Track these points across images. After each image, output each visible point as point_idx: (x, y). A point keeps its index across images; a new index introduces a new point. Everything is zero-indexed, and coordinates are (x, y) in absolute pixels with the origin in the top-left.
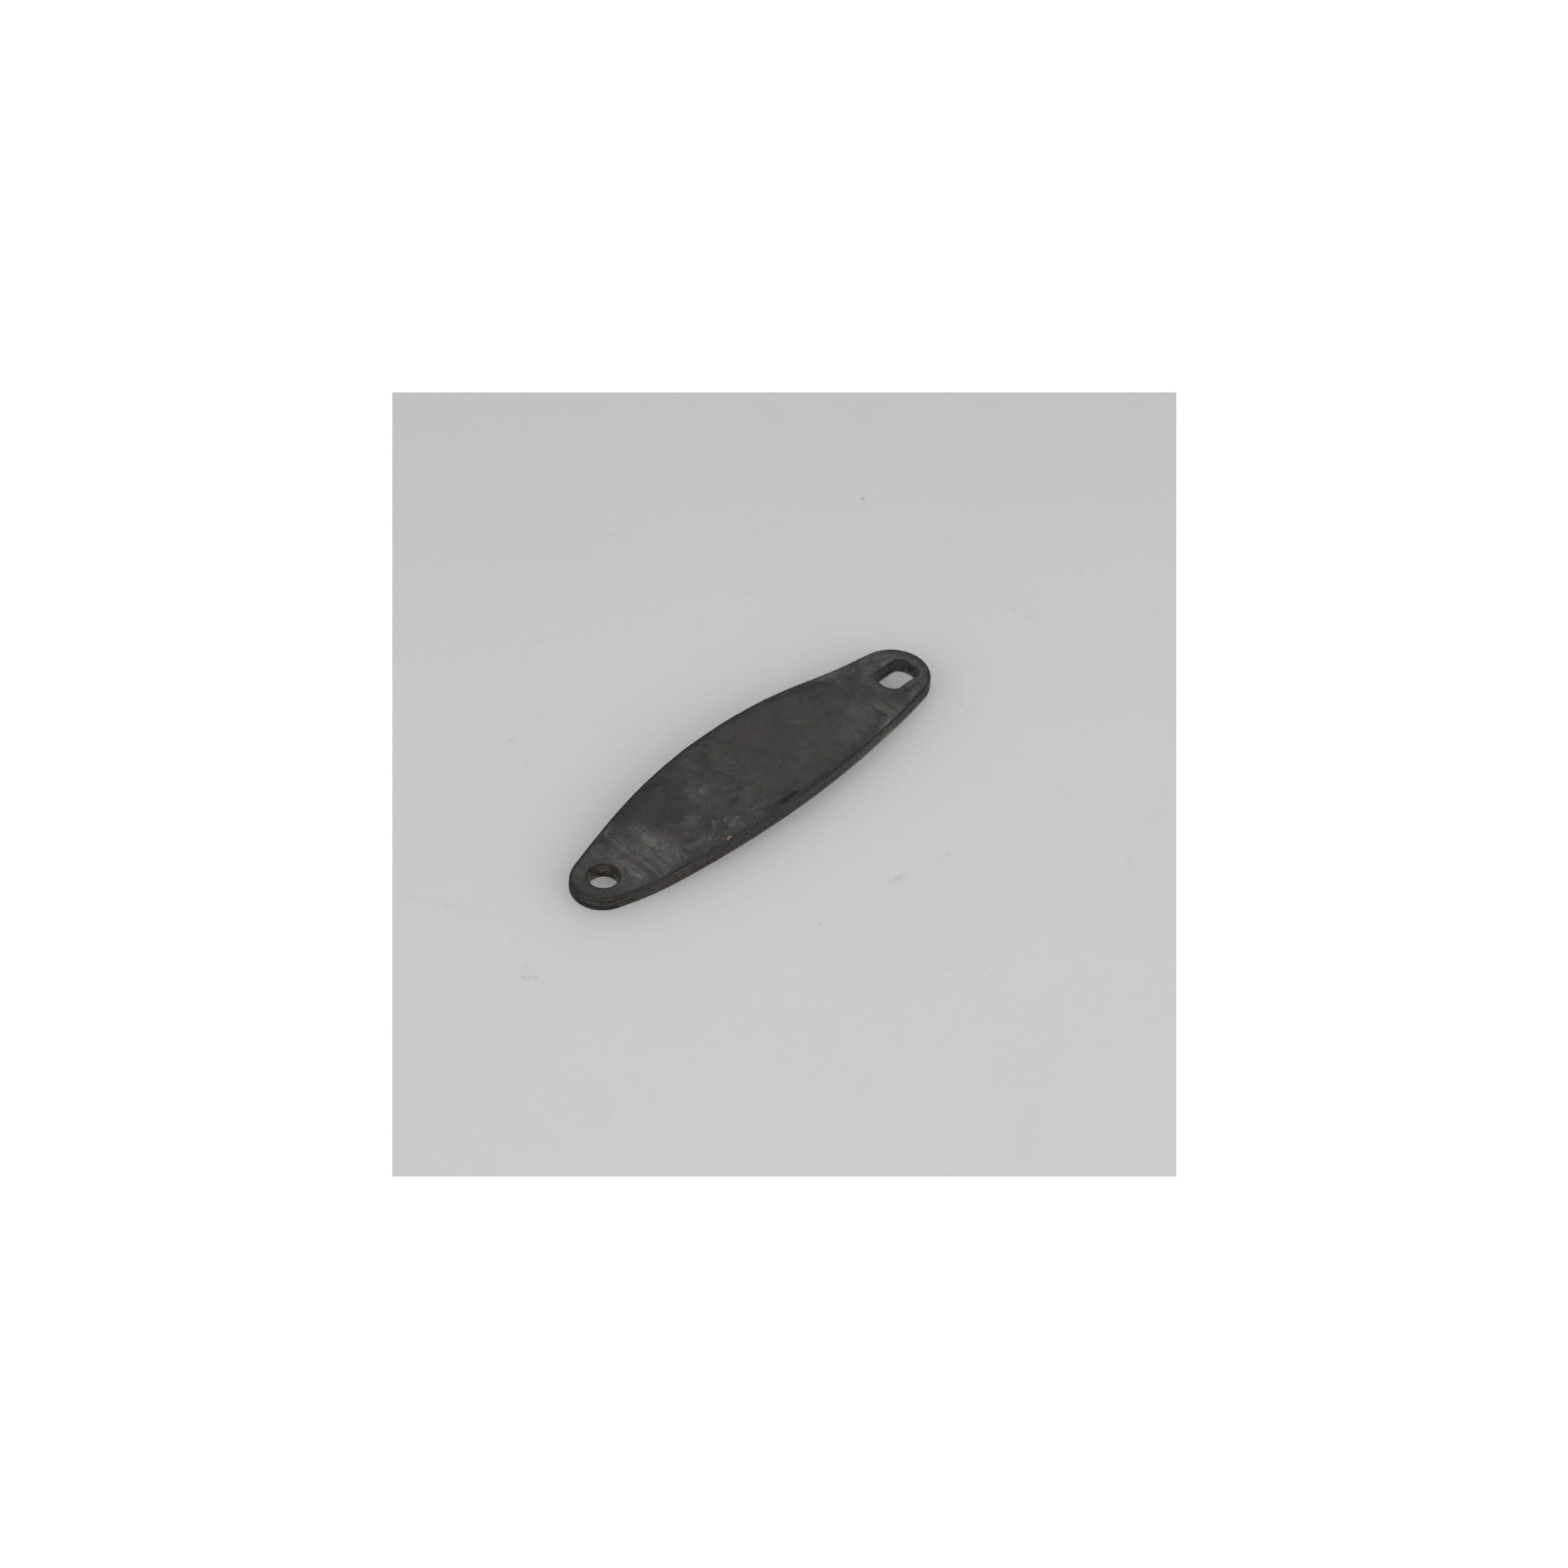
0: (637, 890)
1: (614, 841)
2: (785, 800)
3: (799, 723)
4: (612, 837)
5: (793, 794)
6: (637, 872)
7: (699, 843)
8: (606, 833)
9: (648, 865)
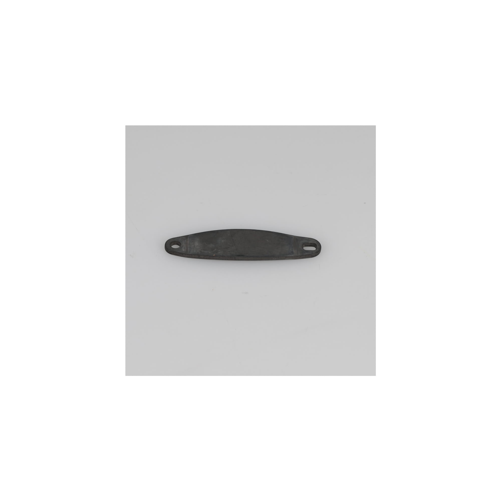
0: (178, 253)
1: (189, 239)
2: (239, 256)
3: (268, 241)
4: (190, 238)
5: (242, 256)
6: (184, 249)
7: (206, 252)
8: (190, 236)
9: (189, 249)
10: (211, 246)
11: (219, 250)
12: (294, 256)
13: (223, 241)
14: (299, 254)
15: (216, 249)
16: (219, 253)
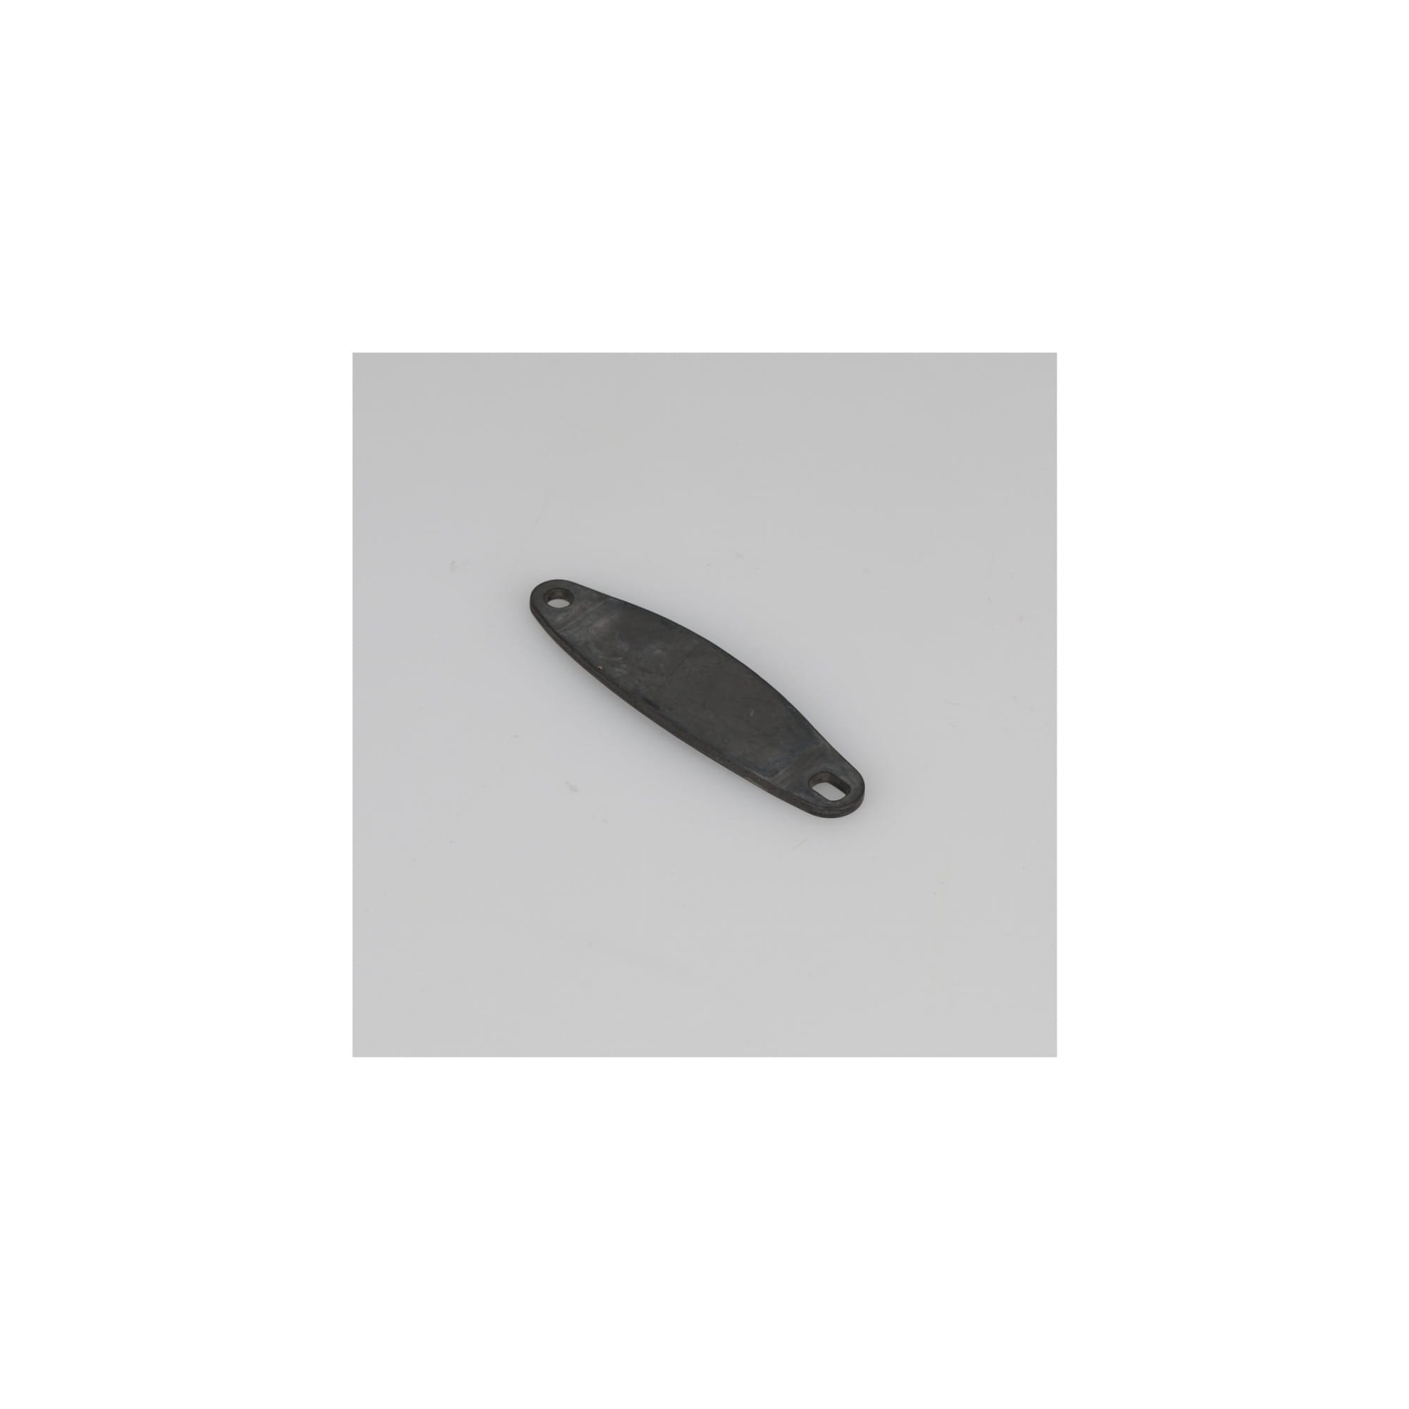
7: (596, 650)
10: (624, 646)
11: (624, 666)
12: (769, 783)
13: (658, 652)
14: (784, 787)
15: (620, 658)
16: (617, 670)
